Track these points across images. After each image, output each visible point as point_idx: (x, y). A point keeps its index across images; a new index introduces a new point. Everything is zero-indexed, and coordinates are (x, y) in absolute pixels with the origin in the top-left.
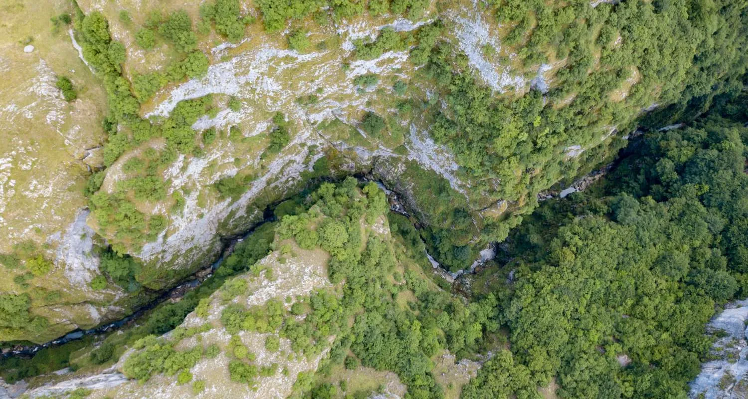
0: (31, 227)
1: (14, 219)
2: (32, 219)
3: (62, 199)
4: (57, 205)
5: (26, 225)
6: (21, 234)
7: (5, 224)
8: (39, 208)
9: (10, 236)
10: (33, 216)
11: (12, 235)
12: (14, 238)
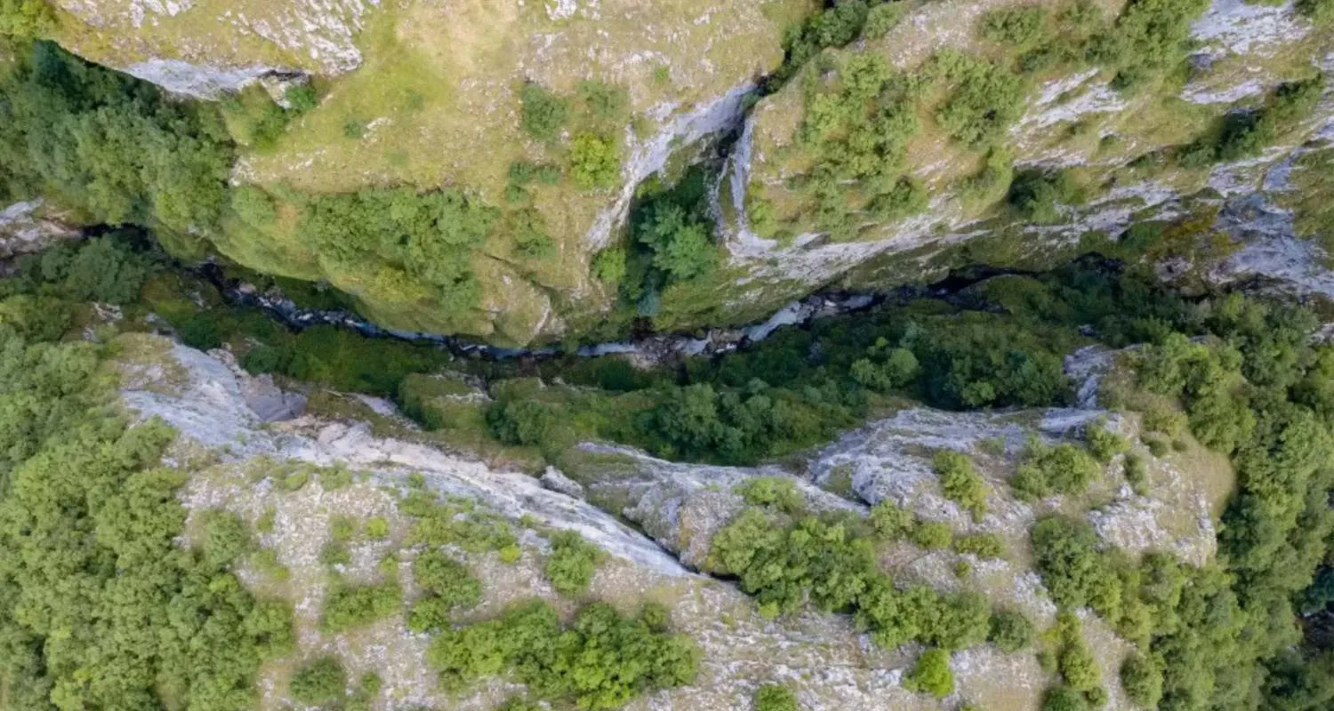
0: (649, 54)
1: (622, 14)
2: (661, 36)
3: (743, 25)
4: (726, 31)
5: (642, 47)
6: (620, 60)
7: (596, 15)
8: (689, 18)
9: (591, 54)
10: (668, 31)
11: (598, 52)
12: (594, 64)
